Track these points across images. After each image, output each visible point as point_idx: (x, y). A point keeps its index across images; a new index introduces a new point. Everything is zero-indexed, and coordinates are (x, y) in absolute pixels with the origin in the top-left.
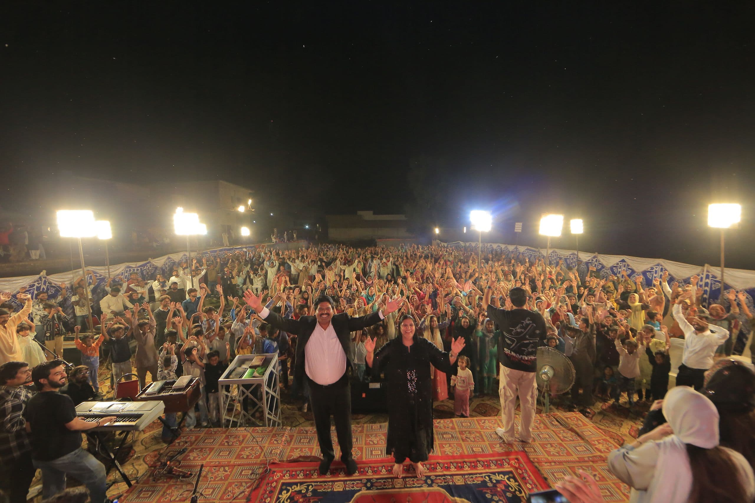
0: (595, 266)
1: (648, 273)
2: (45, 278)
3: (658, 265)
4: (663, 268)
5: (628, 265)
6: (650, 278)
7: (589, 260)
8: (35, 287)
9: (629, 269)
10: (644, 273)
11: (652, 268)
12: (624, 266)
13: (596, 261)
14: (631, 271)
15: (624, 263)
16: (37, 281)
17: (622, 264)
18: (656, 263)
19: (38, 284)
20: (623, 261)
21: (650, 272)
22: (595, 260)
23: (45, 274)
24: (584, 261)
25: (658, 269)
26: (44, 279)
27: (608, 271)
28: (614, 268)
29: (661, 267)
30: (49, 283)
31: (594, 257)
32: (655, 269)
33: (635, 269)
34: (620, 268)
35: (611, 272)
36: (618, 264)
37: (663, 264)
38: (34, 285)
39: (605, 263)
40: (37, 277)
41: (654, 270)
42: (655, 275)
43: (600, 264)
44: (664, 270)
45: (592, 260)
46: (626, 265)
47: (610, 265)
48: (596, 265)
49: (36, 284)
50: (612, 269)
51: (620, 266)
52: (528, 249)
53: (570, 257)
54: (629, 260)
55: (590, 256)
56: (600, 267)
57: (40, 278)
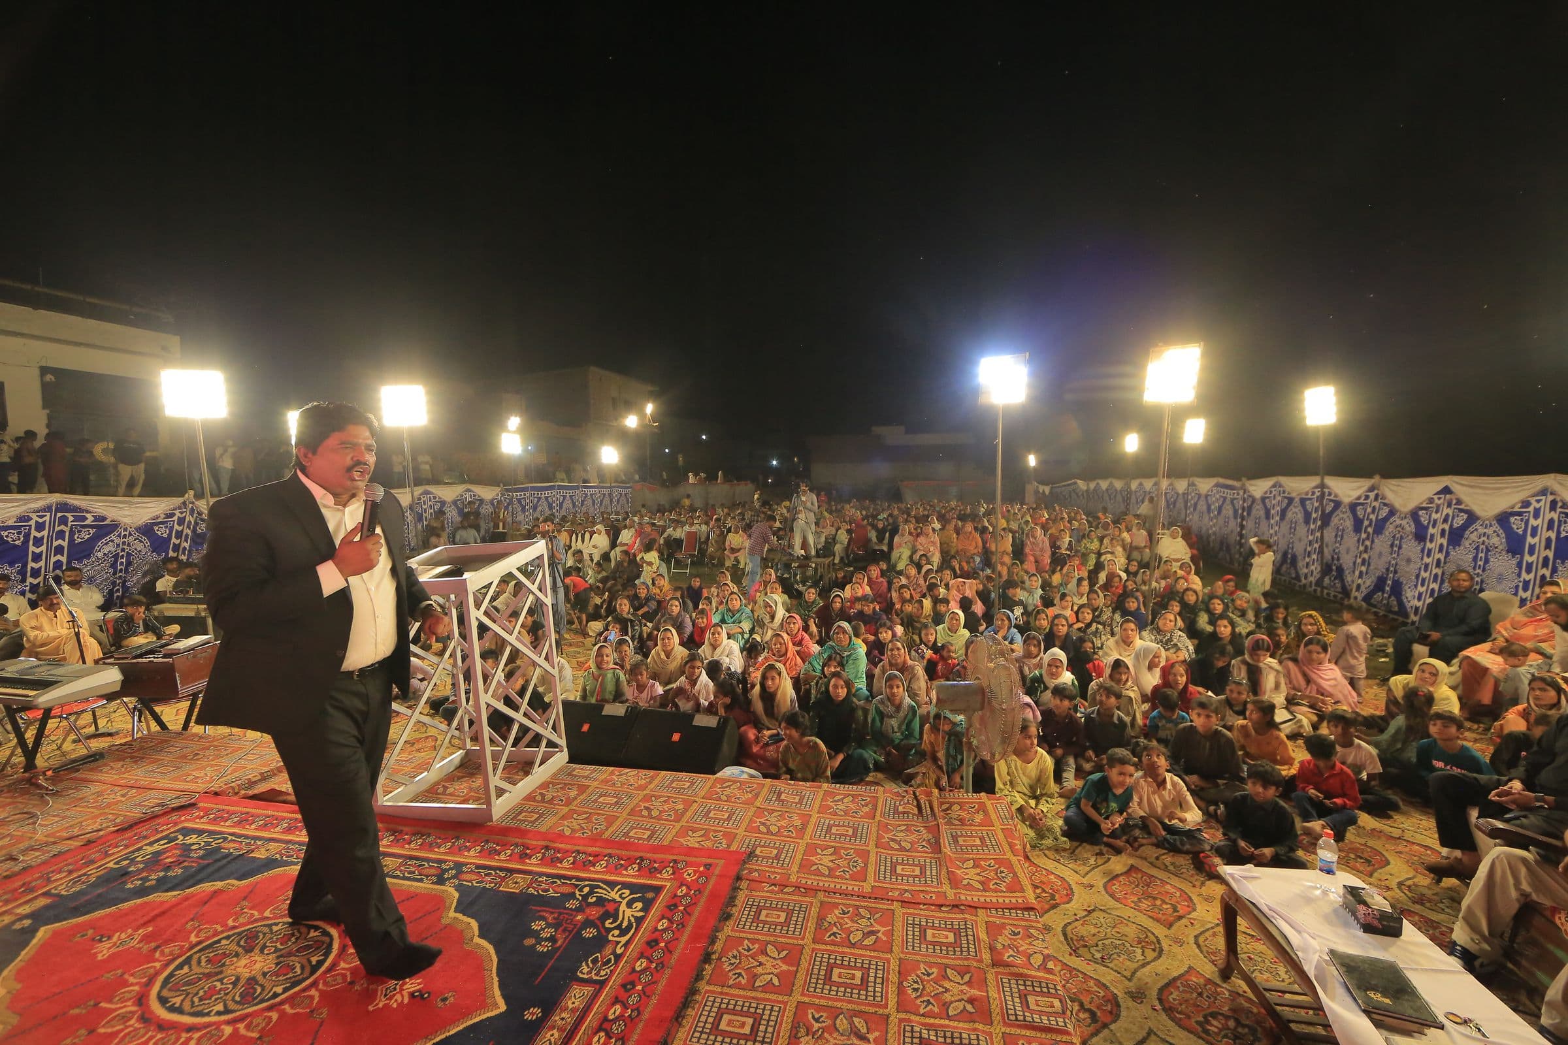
0: (1373, 512)
1: (1512, 519)
2: (193, 503)
3: (1544, 492)
4: (1558, 499)
5: (1459, 502)
6: (1520, 531)
7: (1359, 498)
8: (175, 518)
9: (1461, 511)
10: (1503, 519)
11: (1526, 504)
12: (1449, 505)
13: (1376, 498)
14: (1465, 516)
15: (1448, 497)
16: (180, 508)
17: (1442, 500)
18: (1539, 488)
19: (181, 513)
20: (1446, 490)
21: (1519, 514)
22: (1372, 495)
23: (192, 496)
24: (1346, 500)
25: (1544, 503)
26: (191, 506)
27: (1404, 522)
28: (1421, 513)
29: (1550, 498)
30: (198, 513)
31: (1371, 489)
32: (1535, 504)
33: (1478, 510)
34: (1437, 512)
35: (1412, 523)
36: (1431, 501)
37: (1557, 487)
38: (174, 514)
39: (1397, 503)
40: (178, 501)
41: (1531, 509)
42: (1533, 522)
43: (1385, 504)
44: (1560, 504)
45: (1367, 497)
46: (1454, 502)
47: (1411, 506)
48: (1374, 508)
49: (177, 512)
50: (1414, 515)
51: (1438, 506)
52: (1217, 485)
53: (1313, 493)
54: (1462, 486)
55: (1360, 487)
56: (1384, 513)
57: (184, 503)
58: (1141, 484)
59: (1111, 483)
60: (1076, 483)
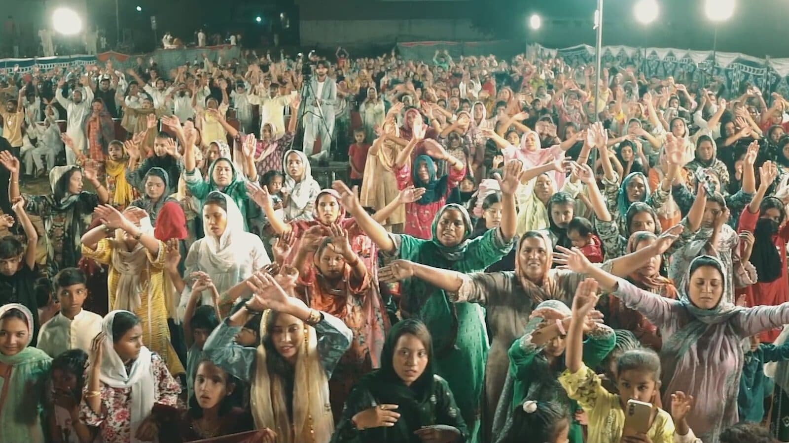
58: (654, 53)
59: (622, 50)
60: (583, 48)
